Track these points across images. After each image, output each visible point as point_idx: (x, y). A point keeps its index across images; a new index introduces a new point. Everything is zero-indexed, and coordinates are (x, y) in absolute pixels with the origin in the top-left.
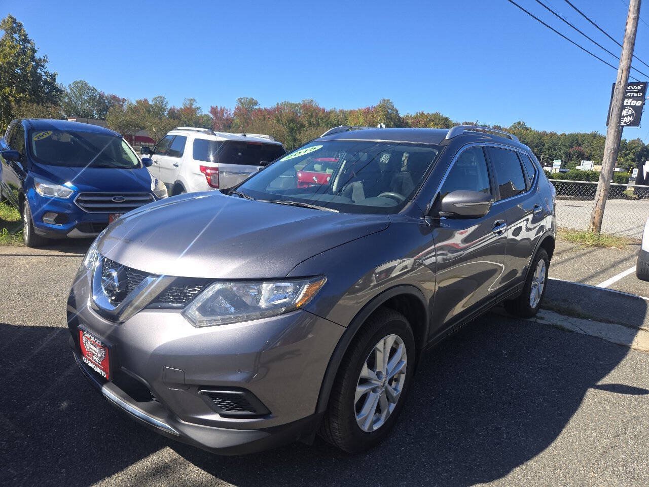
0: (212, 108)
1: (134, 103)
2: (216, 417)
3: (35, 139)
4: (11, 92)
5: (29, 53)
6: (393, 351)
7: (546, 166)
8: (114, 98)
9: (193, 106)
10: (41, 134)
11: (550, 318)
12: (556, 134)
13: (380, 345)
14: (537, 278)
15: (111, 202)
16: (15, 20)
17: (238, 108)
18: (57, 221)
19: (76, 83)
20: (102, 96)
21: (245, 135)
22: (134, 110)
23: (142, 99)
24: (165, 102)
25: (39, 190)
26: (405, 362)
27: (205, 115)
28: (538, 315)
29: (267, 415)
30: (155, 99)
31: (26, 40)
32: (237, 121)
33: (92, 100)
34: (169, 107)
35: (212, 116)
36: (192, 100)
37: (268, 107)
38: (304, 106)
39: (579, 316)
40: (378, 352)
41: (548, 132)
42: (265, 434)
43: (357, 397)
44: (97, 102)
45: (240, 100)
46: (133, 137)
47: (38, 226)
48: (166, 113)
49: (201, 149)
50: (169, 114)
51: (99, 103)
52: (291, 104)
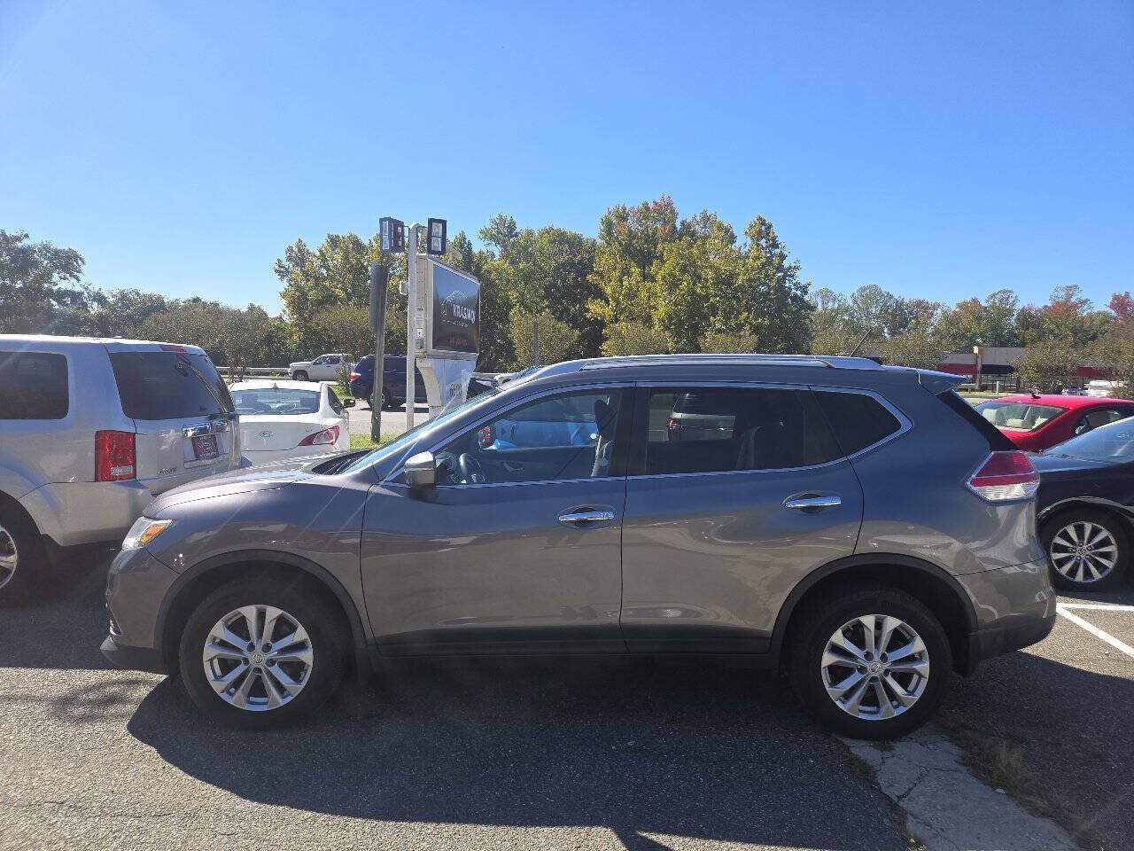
1: (954, 308)
8: (919, 304)
9: (1073, 300)
16: (764, 220)
19: (864, 289)
20: (900, 304)
22: (952, 320)
23: (968, 299)
24: (1011, 300)
27: (1099, 313)
30: (994, 296)
31: (775, 246)
33: (884, 312)
34: (1019, 306)
35: (1113, 313)
36: (1071, 289)
44: (892, 314)
48: (1013, 318)
50: (1018, 319)
51: (894, 317)
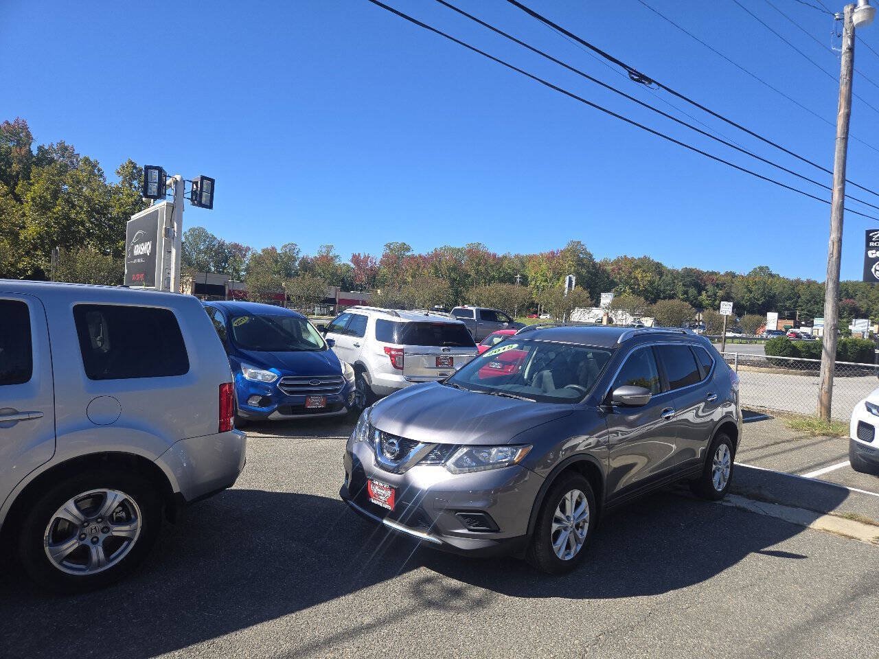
0: (354, 256)
1: (260, 252)
2: (465, 531)
3: (234, 325)
6: (578, 504)
7: (803, 325)
8: (236, 246)
9: (331, 255)
10: (239, 319)
12: (815, 282)
13: (568, 495)
14: (720, 462)
15: (308, 385)
16: (135, 164)
17: (385, 256)
18: (261, 404)
19: (195, 230)
20: (222, 245)
22: (258, 260)
23: (269, 247)
24: (296, 251)
25: (246, 376)
26: (588, 511)
27: (344, 264)
28: (726, 499)
29: (497, 531)
30: (285, 246)
32: (384, 270)
33: (209, 249)
34: (301, 255)
35: (352, 265)
36: (330, 248)
37: (424, 254)
38: (469, 251)
40: (567, 501)
41: (804, 279)
42: (495, 543)
43: (553, 531)
44: (215, 251)
45: (388, 246)
47: (241, 408)
48: (297, 263)
49: (384, 332)
50: (300, 263)
51: (217, 253)
52: (453, 250)
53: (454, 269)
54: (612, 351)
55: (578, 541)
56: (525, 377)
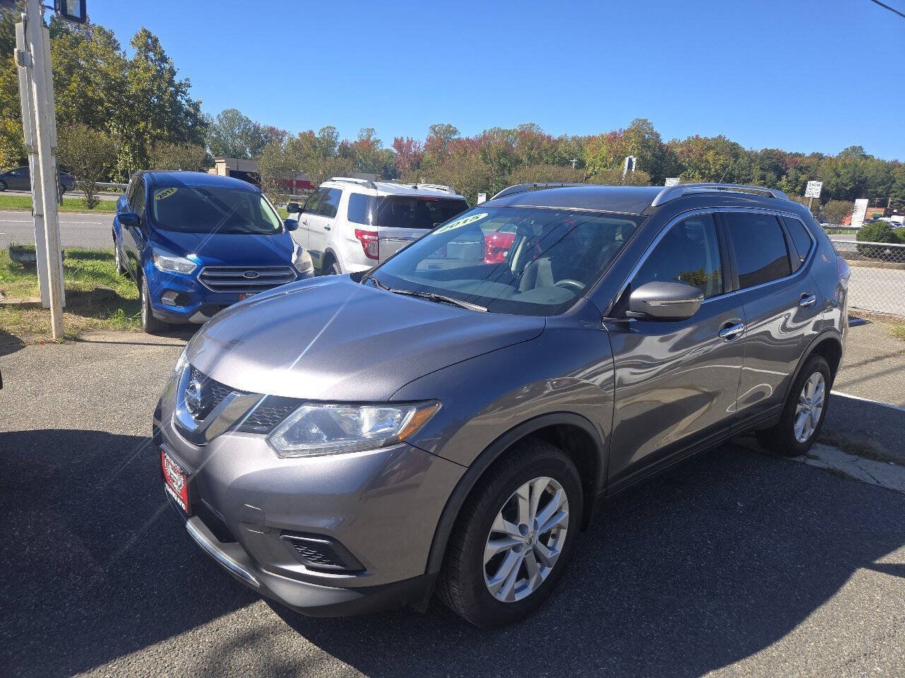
0: (396, 140)
1: (297, 137)
2: (300, 569)
3: (156, 198)
4: (147, 127)
5: (167, 76)
6: (546, 498)
7: (895, 214)
8: (272, 130)
9: (372, 139)
10: (165, 191)
11: (829, 458)
13: (523, 490)
14: (808, 399)
15: (241, 278)
16: (150, 33)
17: (429, 140)
18: (179, 301)
19: (226, 112)
20: (257, 129)
21: (416, 188)
22: (296, 146)
23: (306, 131)
24: (335, 134)
25: (158, 264)
26: (566, 513)
27: (387, 150)
28: (811, 452)
29: (360, 571)
30: (323, 130)
31: (164, 59)
32: (428, 156)
33: (245, 133)
34: (340, 140)
35: (395, 151)
36: (370, 131)
37: (472, 137)
38: (522, 132)
39: (874, 456)
40: (520, 500)
43: (487, 558)
44: (251, 136)
45: (433, 128)
46: (294, 183)
47: (156, 308)
48: (336, 149)
49: (358, 208)
50: (340, 150)
51: (253, 138)
52: (503, 132)
53: (505, 154)
54: (638, 219)
55: (545, 562)
56: (513, 269)
